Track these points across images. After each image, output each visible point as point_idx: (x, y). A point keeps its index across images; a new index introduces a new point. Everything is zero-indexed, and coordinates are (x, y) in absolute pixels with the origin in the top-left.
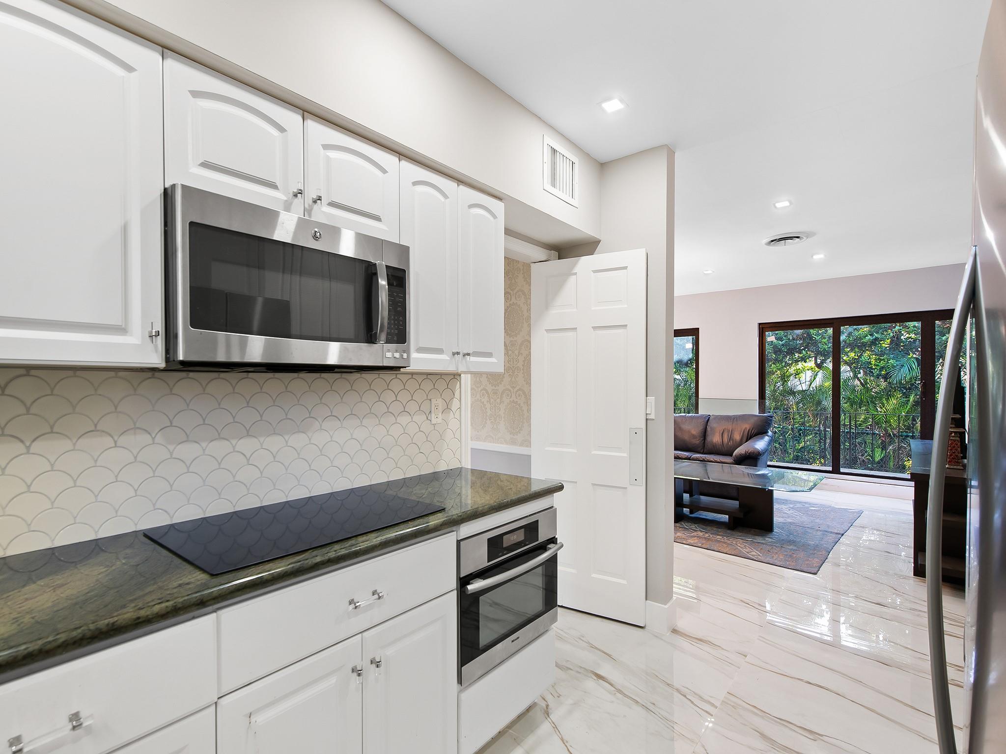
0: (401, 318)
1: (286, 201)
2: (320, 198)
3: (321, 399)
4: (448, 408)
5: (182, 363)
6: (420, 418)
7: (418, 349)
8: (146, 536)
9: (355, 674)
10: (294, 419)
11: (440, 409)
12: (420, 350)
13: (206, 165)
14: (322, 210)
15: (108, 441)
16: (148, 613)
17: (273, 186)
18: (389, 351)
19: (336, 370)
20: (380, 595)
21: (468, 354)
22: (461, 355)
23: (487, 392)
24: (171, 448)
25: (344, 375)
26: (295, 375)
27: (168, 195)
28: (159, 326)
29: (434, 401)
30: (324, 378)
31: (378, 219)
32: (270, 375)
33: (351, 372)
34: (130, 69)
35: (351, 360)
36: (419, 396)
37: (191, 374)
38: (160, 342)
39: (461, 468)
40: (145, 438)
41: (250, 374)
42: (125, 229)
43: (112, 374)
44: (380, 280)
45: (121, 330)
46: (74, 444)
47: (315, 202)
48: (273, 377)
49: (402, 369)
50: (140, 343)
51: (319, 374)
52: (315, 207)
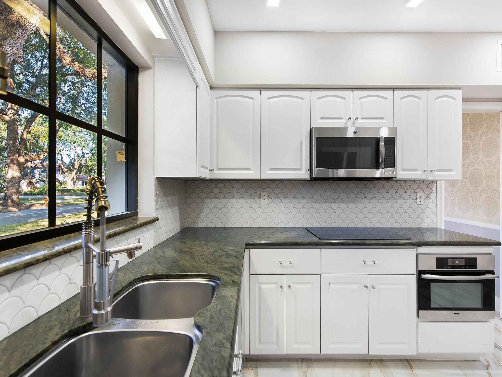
0: (392, 157)
1: (345, 122)
2: (357, 118)
3: (361, 191)
4: (428, 197)
5: (314, 178)
6: (411, 201)
7: (403, 170)
8: (306, 229)
9: (365, 288)
10: (350, 198)
11: (423, 198)
12: (404, 170)
13: (322, 118)
14: (359, 121)
15: (297, 201)
16: (305, 242)
17: (341, 118)
18: (386, 171)
19: (364, 180)
20: (375, 262)
21: (434, 171)
22: (429, 171)
23: (470, 191)
24: (312, 204)
25: (371, 182)
26: (351, 182)
27: (311, 130)
28: (309, 168)
29: (418, 194)
30: (362, 183)
31: (383, 118)
32: (342, 182)
33: (373, 180)
34: (303, 99)
35: (368, 175)
36: (409, 191)
37: (318, 182)
38: (309, 172)
39: (437, 228)
40: (306, 201)
41: (336, 181)
42: (301, 142)
43: (298, 182)
44: (381, 143)
45: (300, 170)
46: (290, 201)
47: (356, 120)
48: (343, 182)
49: (394, 178)
50: (304, 173)
51: (360, 181)
52: (356, 121)
